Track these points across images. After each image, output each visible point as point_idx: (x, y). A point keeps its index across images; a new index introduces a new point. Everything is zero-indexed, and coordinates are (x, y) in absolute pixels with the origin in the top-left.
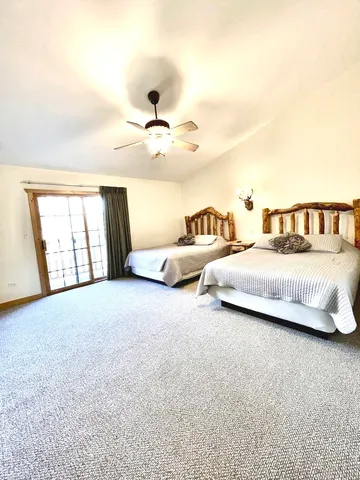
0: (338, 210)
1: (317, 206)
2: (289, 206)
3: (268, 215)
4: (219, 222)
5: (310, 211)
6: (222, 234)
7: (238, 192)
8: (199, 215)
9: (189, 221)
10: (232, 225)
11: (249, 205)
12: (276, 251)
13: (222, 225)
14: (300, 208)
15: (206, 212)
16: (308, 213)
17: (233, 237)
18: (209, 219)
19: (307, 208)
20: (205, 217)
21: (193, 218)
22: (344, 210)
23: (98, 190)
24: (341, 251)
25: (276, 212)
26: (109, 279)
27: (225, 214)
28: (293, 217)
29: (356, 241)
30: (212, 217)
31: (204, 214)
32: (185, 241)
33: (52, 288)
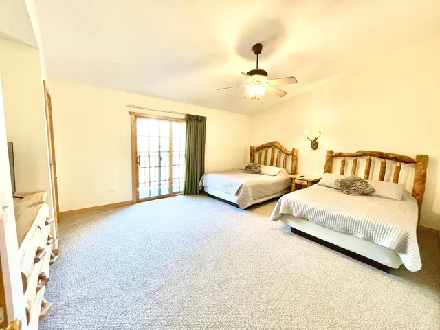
0: (401, 162)
1: (381, 156)
2: (353, 150)
3: (332, 156)
4: (283, 156)
5: (372, 158)
6: (285, 167)
7: (307, 133)
8: (264, 147)
9: (254, 151)
10: (295, 160)
11: (315, 145)
12: (342, 191)
13: (286, 159)
14: (363, 154)
15: (272, 145)
16: (370, 160)
17: (294, 172)
18: (273, 152)
19: (370, 155)
20: (270, 150)
21: (258, 149)
22: (407, 162)
23: (183, 117)
24: (403, 199)
25: (340, 155)
26: (184, 194)
27: (289, 149)
28: (355, 162)
29: (414, 191)
30: (277, 151)
31: (270, 147)
32: (252, 169)
33: (141, 197)
